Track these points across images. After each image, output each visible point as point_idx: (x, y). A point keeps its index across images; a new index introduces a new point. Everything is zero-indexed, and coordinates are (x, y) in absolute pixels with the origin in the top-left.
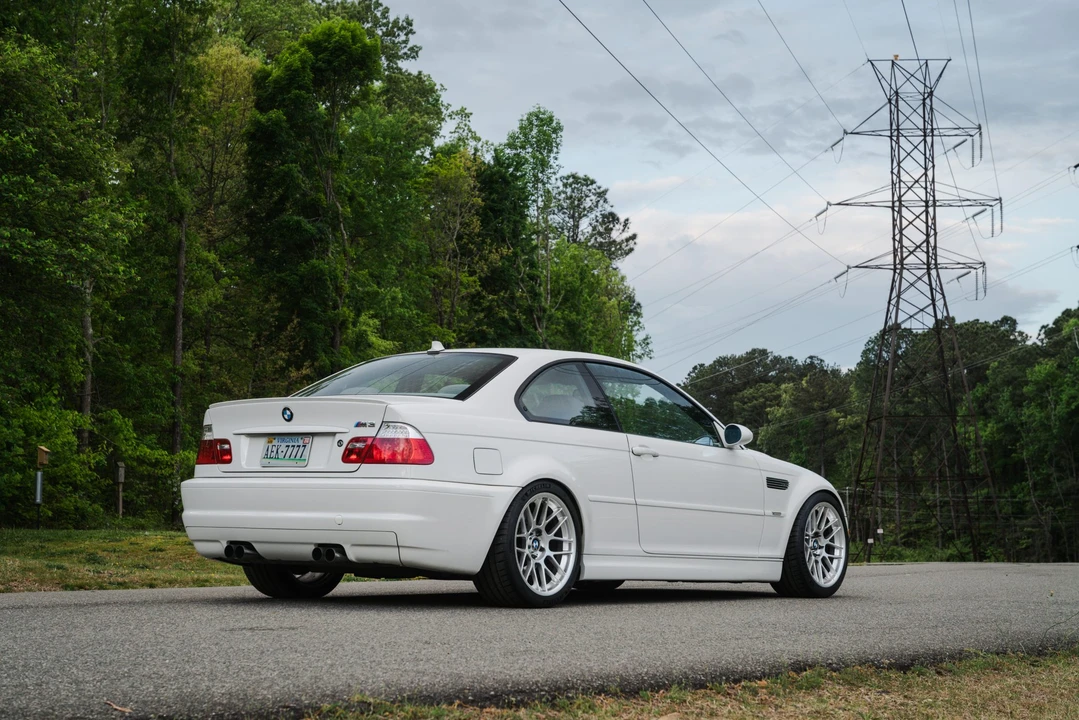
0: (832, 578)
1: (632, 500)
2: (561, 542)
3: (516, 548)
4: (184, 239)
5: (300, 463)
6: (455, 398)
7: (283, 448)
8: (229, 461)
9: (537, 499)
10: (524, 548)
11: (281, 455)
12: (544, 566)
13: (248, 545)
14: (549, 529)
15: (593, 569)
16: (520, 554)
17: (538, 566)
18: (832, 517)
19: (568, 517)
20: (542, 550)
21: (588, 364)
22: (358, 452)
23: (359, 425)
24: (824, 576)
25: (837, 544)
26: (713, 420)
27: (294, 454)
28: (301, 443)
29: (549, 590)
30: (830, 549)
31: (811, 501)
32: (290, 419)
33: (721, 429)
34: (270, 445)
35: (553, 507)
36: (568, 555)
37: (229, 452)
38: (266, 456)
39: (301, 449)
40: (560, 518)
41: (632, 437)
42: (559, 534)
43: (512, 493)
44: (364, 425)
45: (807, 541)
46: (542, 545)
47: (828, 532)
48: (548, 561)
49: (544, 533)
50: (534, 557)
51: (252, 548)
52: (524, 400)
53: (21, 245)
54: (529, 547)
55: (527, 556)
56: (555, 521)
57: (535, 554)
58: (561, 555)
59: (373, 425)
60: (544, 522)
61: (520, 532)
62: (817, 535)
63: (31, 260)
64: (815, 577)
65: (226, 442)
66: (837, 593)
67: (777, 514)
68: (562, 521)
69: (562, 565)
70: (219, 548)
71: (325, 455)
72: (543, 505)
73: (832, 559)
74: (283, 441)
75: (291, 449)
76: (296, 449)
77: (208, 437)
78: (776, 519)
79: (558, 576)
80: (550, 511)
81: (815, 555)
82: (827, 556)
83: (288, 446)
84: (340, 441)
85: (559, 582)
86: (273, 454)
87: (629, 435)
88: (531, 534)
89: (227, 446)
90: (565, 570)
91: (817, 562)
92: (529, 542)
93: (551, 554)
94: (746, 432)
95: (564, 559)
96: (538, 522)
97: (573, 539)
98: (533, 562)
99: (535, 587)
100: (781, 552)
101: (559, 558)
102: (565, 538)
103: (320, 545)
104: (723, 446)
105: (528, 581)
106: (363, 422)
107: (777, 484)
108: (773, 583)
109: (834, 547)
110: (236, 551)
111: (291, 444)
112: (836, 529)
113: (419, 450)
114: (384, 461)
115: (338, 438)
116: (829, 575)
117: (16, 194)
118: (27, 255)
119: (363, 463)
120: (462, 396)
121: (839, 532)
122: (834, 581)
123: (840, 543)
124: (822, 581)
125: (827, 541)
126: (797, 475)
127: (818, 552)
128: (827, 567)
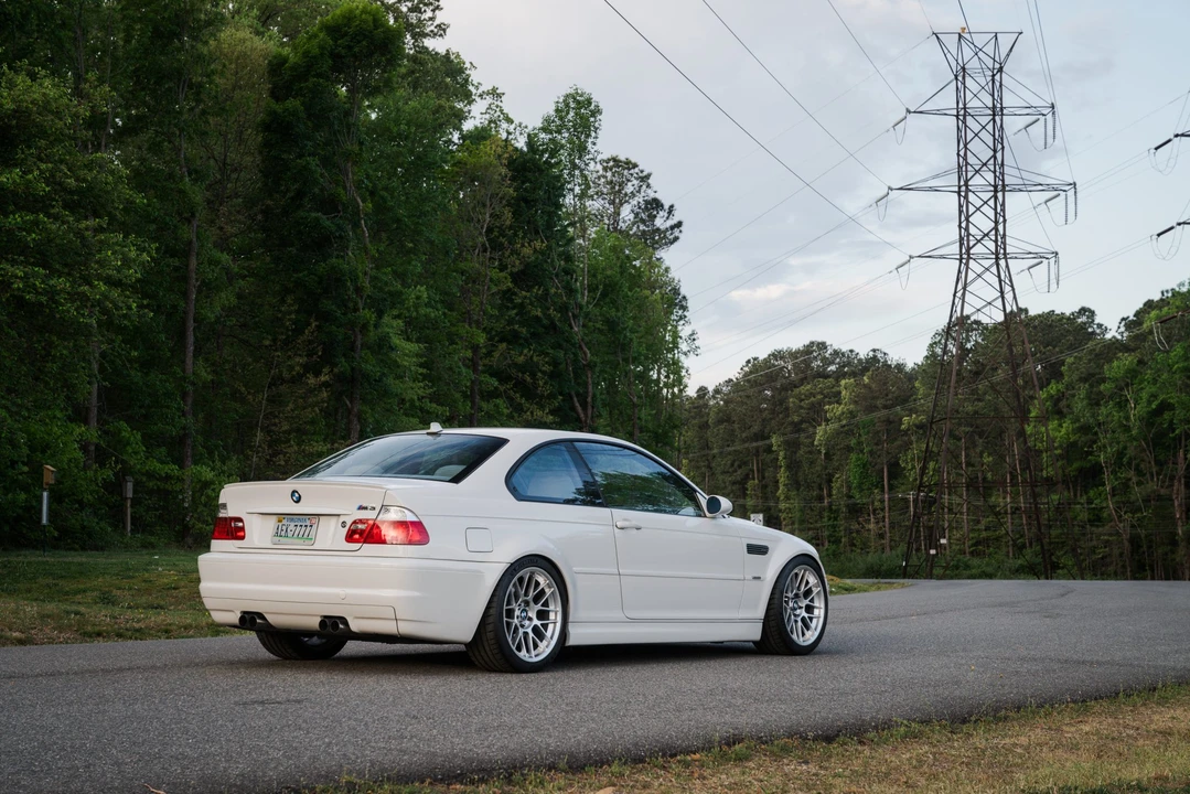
0: (811, 636)
1: (615, 571)
2: (548, 612)
3: (505, 619)
4: (194, 240)
5: (307, 542)
6: (449, 481)
7: (292, 527)
8: (243, 538)
9: (525, 572)
10: (513, 618)
11: (290, 534)
12: (531, 635)
13: (261, 616)
14: (536, 599)
15: (578, 636)
16: (509, 624)
17: (526, 634)
18: (812, 580)
19: (554, 588)
20: (530, 619)
21: (576, 444)
22: (361, 532)
23: (361, 508)
24: (803, 634)
25: (816, 604)
26: (696, 491)
27: (302, 533)
28: (308, 523)
29: (536, 656)
30: (809, 609)
31: (790, 566)
32: (298, 501)
33: (703, 499)
34: (280, 524)
35: (541, 580)
36: (555, 623)
37: (242, 529)
38: (277, 534)
39: (309, 528)
40: (547, 590)
41: (617, 512)
42: (546, 604)
43: (502, 568)
44: (366, 508)
45: (787, 602)
46: (530, 614)
47: (808, 593)
48: (535, 630)
49: (532, 604)
50: (522, 626)
51: (263, 618)
52: (514, 480)
54: (518, 618)
55: (516, 625)
56: (543, 592)
57: (523, 623)
58: (548, 624)
59: (374, 508)
60: (532, 594)
61: (509, 603)
62: (797, 596)
64: (794, 637)
65: (240, 520)
66: (817, 649)
67: (759, 578)
68: (549, 592)
69: (549, 634)
70: (234, 618)
71: (331, 534)
72: (530, 578)
73: (811, 619)
74: (292, 520)
75: (299, 528)
76: (303, 528)
77: (222, 514)
78: (756, 582)
79: (545, 642)
80: (537, 584)
81: (795, 615)
82: (806, 615)
83: (296, 526)
84: (344, 522)
85: (546, 648)
86: (283, 533)
87: (613, 510)
88: (520, 605)
89: (241, 524)
90: (552, 638)
91: (796, 621)
92: (517, 613)
93: (539, 623)
94: (725, 503)
95: (551, 627)
96: (526, 594)
97: (559, 609)
98: (521, 631)
99: (523, 654)
100: (761, 612)
101: (545, 626)
102: (551, 607)
103: (325, 617)
104: (705, 516)
105: (517, 649)
106: (364, 505)
107: (757, 550)
108: (754, 642)
109: (813, 607)
110: (250, 620)
111: (299, 524)
112: (815, 590)
113: (415, 531)
114: (384, 542)
115: (342, 519)
116: (808, 634)
117: (29, 233)
118: (41, 294)
119: (365, 542)
120: (457, 479)
121: (818, 593)
122: (813, 639)
123: (819, 603)
124: (801, 639)
125: (807, 602)
126: (778, 540)
127: (798, 612)
128: (807, 626)
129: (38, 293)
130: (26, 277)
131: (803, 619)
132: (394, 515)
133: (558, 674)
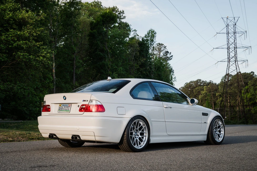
0: (221, 139)
1: (164, 120)
2: (144, 133)
3: (130, 135)
4: (75, 58)
5: (68, 112)
6: (112, 93)
7: (63, 107)
8: (50, 111)
9: (136, 121)
10: (133, 135)
11: (63, 110)
12: (138, 140)
13: (55, 135)
14: (140, 129)
15: (154, 140)
16: (131, 137)
17: (137, 140)
18: (220, 123)
19: (146, 126)
20: (138, 135)
21: (152, 83)
22: (84, 108)
24: (218, 139)
26: (187, 97)
27: (66, 109)
28: (68, 106)
29: (140, 147)
30: (220, 131)
31: (214, 119)
32: (65, 99)
33: (189, 100)
34: (60, 107)
35: (141, 123)
36: (146, 136)
37: (50, 108)
38: (59, 110)
39: (68, 108)
40: (143, 126)
41: (164, 103)
42: (143, 131)
43: (129, 119)
44: (85, 101)
45: (214, 130)
46: (138, 134)
47: (219, 127)
48: (140, 138)
49: (138, 131)
50: (136, 138)
52: (132, 92)
53: (26, 57)
54: (134, 135)
55: (133, 137)
56: (142, 127)
57: (136, 137)
58: (144, 137)
59: (88, 101)
60: (138, 128)
61: (131, 130)
62: (216, 128)
63: (28, 60)
64: (216, 139)
65: (49, 106)
66: (222, 143)
67: (205, 123)
68: (144, 127)
69: (144, 140)
70: (47, 136)
71: (75, 109)
72: (138, 123)
73: (220, 134)
74: (64, 105)
77: (45, 104)
78: (205, 124)
79: (143, 143)
80: (140, 124)
81: (216, 133)
82: (219, 133)
83: (65, 107)
84: (79, 105)
85: (143, 144)
86: (61, 109)
88: (135, 131)
89: (49, 107)
90: (145, 141)
91: (216, 135)
92: (134, 133)
94: (196, 101)
95: (144, 138)
96: (137, 128)
97: (147, 132)
98: (135, 139)
99: (136, 146)
100: (206, 133)
101: (143, 137)
102: (145, 132)
103: (73, 135)
104: (190, 105)
105: (134, 145)
107: (205, 114)
108: (204, 141)
109: (221, 131)
110: (52, 136)
111: (66, 106)
112: (221, 126)
113: (101, 108)
114: (91, 111)
115: (78, 104)
116: (220, 139)
117: (24, 45)
118: (27, 59)
119: (85, 112)
120: (114, 92)
121: (222, 127)
122: (221, 140)
123: (222, 130)
124: (218, 140)
125: (219, 129)
126: (211, 112)
127: (216, 132)
128: (219, 136)
129: (26, 59)
130: (23, 55)
131: (218, 134)
132: (94, 103)
133: (147, 153)
